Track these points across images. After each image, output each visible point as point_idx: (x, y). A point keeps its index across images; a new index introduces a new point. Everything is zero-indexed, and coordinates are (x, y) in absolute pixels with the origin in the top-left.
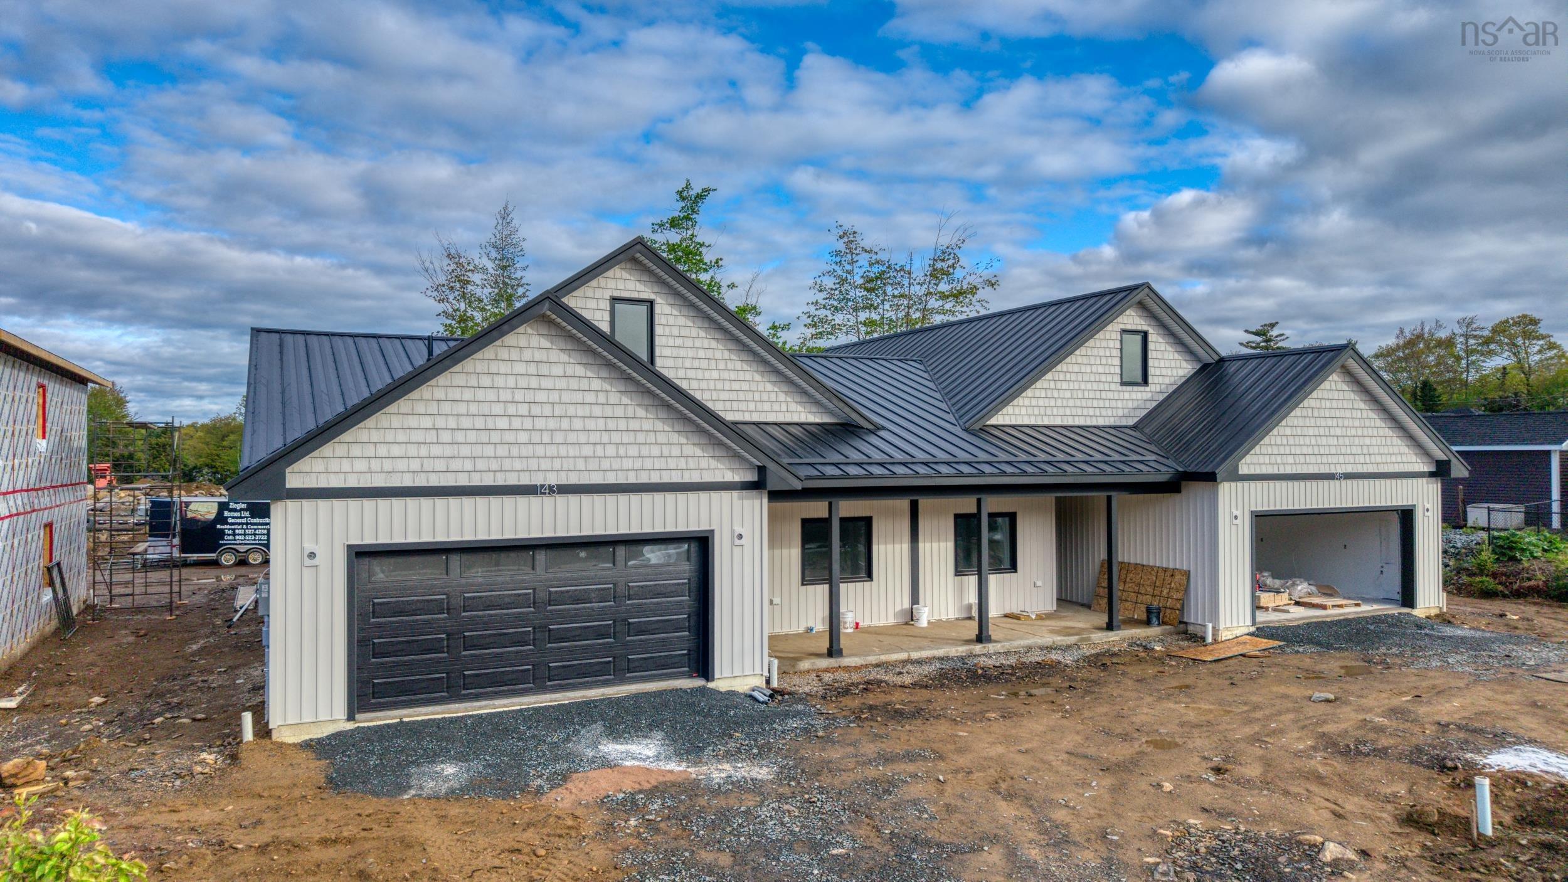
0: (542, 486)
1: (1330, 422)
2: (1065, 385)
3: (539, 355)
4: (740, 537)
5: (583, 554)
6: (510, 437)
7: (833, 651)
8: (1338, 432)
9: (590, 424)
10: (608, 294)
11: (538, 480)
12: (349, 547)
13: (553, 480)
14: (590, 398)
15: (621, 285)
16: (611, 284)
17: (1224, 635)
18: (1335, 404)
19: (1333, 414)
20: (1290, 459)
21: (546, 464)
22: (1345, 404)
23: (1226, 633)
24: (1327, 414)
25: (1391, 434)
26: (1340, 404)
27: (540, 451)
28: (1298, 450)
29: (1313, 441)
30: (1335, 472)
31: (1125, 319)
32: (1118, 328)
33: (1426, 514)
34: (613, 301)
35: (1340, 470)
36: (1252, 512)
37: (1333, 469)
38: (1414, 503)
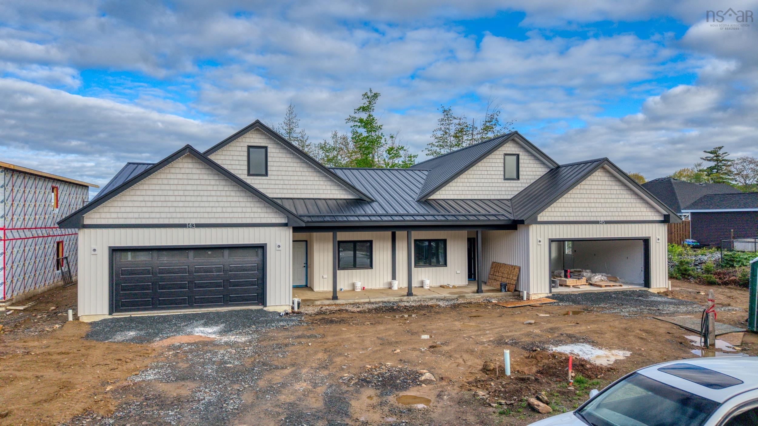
0: (189, 224)
1: (596, 196)
2: (473, 180)
3: (187, 171)
4: (279, 246)
5: (210, 253)
6: (175, 204)
7: (335, 298)
8: (602, 201)
9: (210, 199)
10: (246, 145)
11: (187, 222)
12: (110, 247)
13: (194, 222)
15: (252, 140)
16: (248, 140)
17: (533, 297)
18: (600, 187)
19: (599, 192)
20: (573, 214)
21: (191, 215)
22: (606, 187)
23: (535, 296)
24: (595, 192)
25: (635, 202)
26: (603, 187)
27: (188, 210)
28: (577, 210)
29: (587, 205)
30: (600, 220)
31: (507, 149)
32: (503, 153)
33: (657, 241)
34: (249, 147)
35: (603, 219)
36: (549, 239)
37: (598, 219)
38: (650, 236)
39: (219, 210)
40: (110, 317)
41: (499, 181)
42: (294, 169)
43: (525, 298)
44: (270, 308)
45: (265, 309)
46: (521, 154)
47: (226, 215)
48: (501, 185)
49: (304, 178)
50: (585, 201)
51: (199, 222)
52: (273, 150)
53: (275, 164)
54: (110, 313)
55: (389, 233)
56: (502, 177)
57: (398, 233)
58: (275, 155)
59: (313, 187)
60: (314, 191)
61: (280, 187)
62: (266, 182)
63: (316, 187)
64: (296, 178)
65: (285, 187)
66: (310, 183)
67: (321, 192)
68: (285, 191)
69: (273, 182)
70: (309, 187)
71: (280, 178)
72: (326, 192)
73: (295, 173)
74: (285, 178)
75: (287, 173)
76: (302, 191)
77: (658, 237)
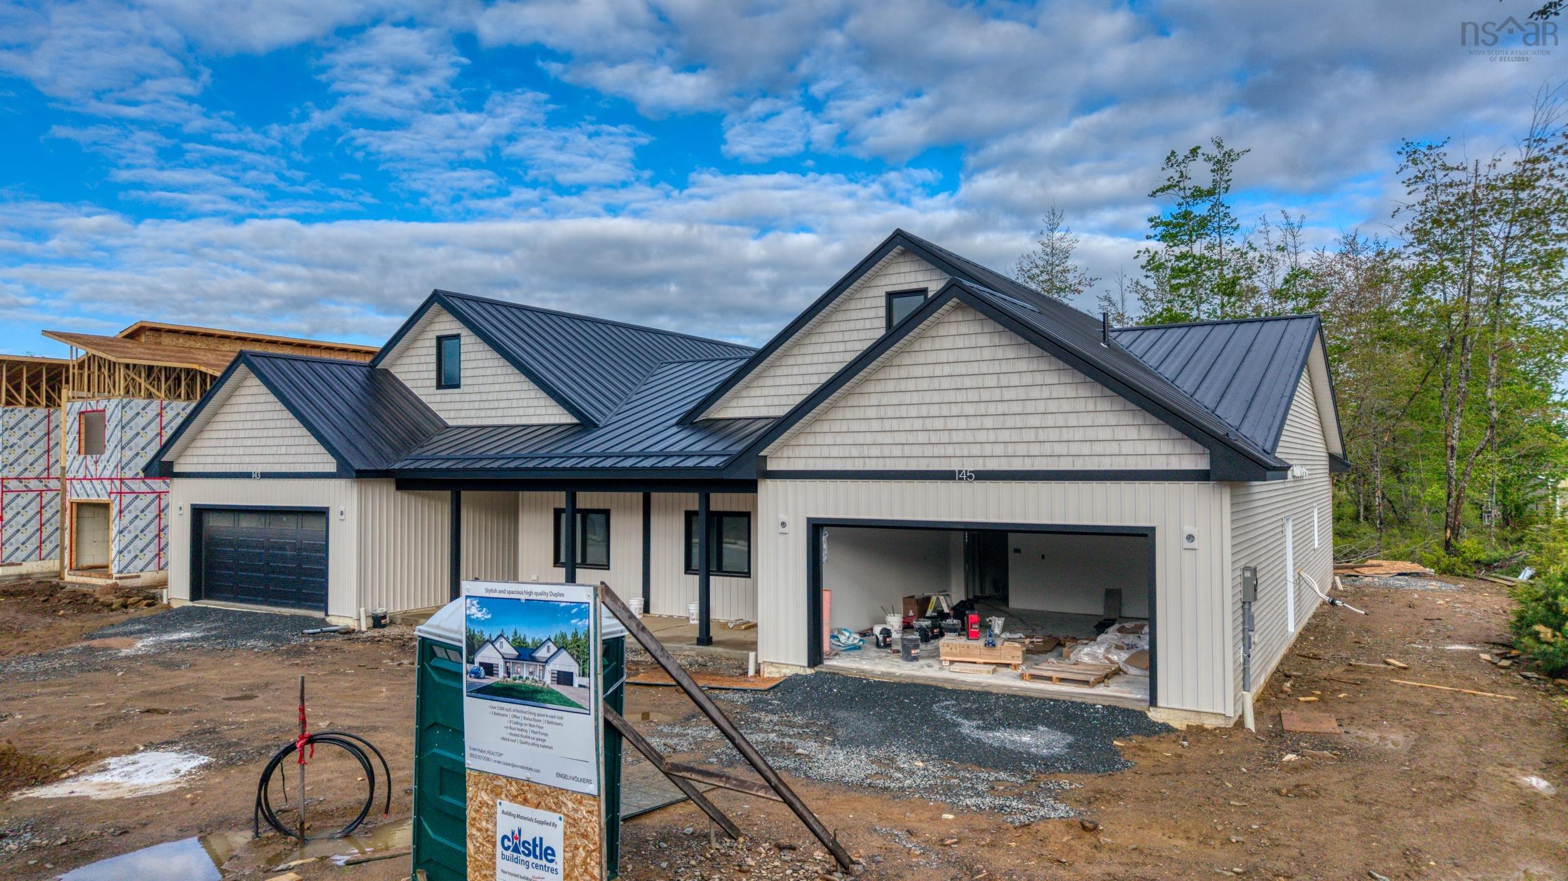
0: (254, 473)
4: (342, 513)
5: (284, 519)
6: (245, 442)
9: (276, 433)
10: (434, 333)
11: (253, 469)
12: (192, 505)
13: (260, 469)
14: (276, 416)
15: (442, 326)
16: (437, 326)
17: (763, 673)
18: (961, 369)
19: (958, 383)
20: (875, 451)
21: (258, 459)
22: (984, 368)
23: (771, 669)
24: (945, 383)
26: (974, 368)
28: (888, 438)
29: (918, 424)
30: (956, 468)
31: (894, 279)
32: (882, 292)
33: (1187, 545)
34: (440, 339)
35: (970, 466)
36: (809, 519)
37: (954, 465)
38: (1152, 525)
39: (283, 450)
40: (190, 604)
42: (495, 371)
43: (751, 672)
44: (332, 618)
45: (328, 619)
46: (931, 286)
47: (290, 459)
49: (508, 387)
50: (913, 411)
51: (264, 471)
52: (468, 341)
53: (471, 365)
54: (192, 599)
55: (638, 496)
57: (655, 496)
58: (470, 349)
59: (521, 403)
60: (521, 411)
61: (476, 405)
62: (457, 398)
63: (525, 403)
64: (497, 387)
65: (482, 405)
66: (517, 395)
67: (531, 411)
68: (483, 414)
69: (467, 398)
70: (515, 403)
71: (476, 389)
72: (538, 411)
73: (496, 379)
74: (482, 388)
75: (485, 380)
76: (506, 412)
77: (1188, 529)
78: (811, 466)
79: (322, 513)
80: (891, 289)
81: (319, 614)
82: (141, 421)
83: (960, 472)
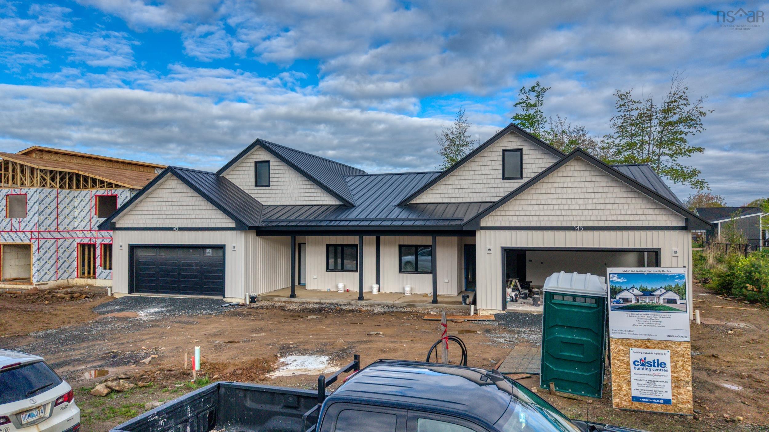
0: (174, 228)
1: (572, 196)
2: (464, 182)
3: (174, 186)
4: (234, 247)
5: (191, 251)
6: (167, 212)
7: (293, 296)
8: (580, 201)
9: (188, 208)
10: (254, 160)
11: (173, 226)
12: (129, 244)
13: (177, 226)
14: (188, 199)
15: (258, 156)
16: (254, 156)
17: (481, 313)
18: (576, 185)
19: (575, 190)
20: (535, 218)
21: (176, 221)
22: (587, 184)
23: (483, 312)
24: (569, 191)
25: (634, 201)
26: (582, 185)
27: (174, 217)
28: (542, 213)
29: (556, 207)
30: (575, 226)
31: (506, 144)
32: (500, 149)
33: (674, 255)
34: (256, 163)
35: (580, 224)
36: (502, 248)
37: (574, 224)
38: (660, 247)
39: (194, 216)
40: (129, 295)
41: (497, 181)
42: (290, 179)
43: (472, 313)
44: (228, 299)
45: (224, 300)
46: (524, 148)
47: (198, 221)
48: (499, 185)
49: (299, 187)
50: (554, 202)
51: (181, 227)
52: (274, 164)
53: (276, 176)
54: (130, 293)
55: (374, 238)
56: (501, 176)
57: (382, 238)
58: (276, 168)
59: (306, 195)
60: (306, 199)
61: (280, 195)
62: (268, 191)
63: (309, 195)
64: (292, 187)
65: (283, 195)
66: (304, 191)
67: (312, 199)
68: (283, 199)
69: (274, 191)
70: (302, 195)
71: (279, 187)
72: (316, 199)
73: (291, 183)
74: (283, 187)
75: (285, 183)
76: (297, 199)
77: (675, 249)
78: (503, 224)
79: (222, 248)
80: (504, 148)
81: (220, 298)
82: (48, 200)
83: (576, 227)
